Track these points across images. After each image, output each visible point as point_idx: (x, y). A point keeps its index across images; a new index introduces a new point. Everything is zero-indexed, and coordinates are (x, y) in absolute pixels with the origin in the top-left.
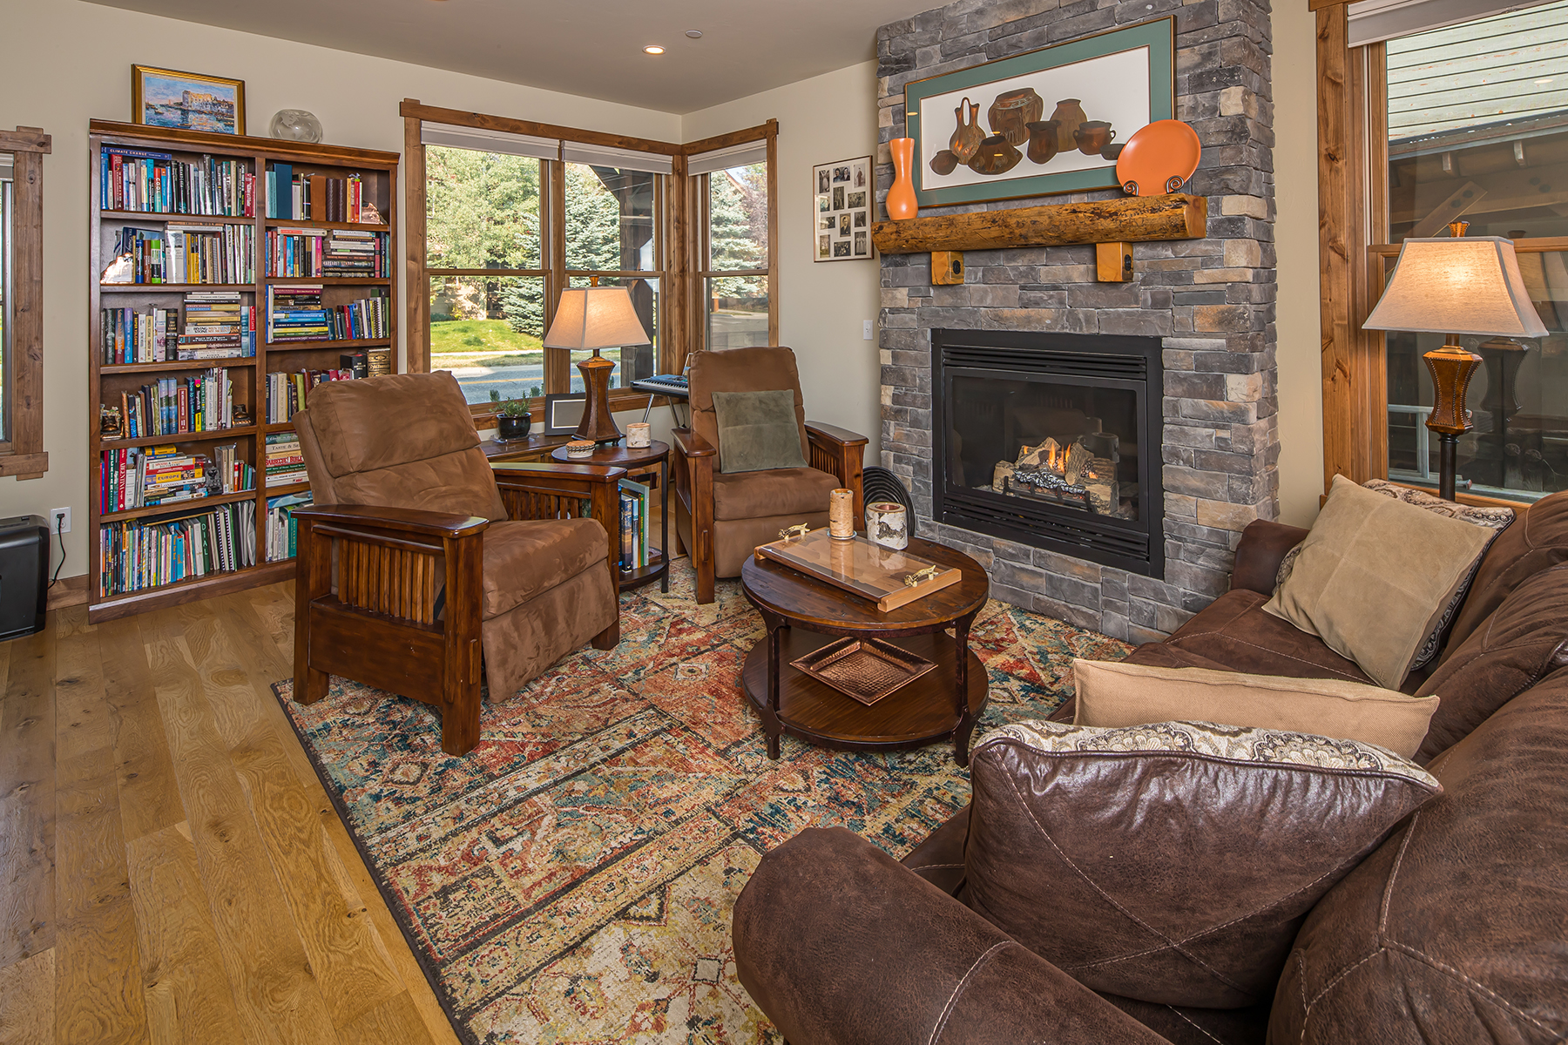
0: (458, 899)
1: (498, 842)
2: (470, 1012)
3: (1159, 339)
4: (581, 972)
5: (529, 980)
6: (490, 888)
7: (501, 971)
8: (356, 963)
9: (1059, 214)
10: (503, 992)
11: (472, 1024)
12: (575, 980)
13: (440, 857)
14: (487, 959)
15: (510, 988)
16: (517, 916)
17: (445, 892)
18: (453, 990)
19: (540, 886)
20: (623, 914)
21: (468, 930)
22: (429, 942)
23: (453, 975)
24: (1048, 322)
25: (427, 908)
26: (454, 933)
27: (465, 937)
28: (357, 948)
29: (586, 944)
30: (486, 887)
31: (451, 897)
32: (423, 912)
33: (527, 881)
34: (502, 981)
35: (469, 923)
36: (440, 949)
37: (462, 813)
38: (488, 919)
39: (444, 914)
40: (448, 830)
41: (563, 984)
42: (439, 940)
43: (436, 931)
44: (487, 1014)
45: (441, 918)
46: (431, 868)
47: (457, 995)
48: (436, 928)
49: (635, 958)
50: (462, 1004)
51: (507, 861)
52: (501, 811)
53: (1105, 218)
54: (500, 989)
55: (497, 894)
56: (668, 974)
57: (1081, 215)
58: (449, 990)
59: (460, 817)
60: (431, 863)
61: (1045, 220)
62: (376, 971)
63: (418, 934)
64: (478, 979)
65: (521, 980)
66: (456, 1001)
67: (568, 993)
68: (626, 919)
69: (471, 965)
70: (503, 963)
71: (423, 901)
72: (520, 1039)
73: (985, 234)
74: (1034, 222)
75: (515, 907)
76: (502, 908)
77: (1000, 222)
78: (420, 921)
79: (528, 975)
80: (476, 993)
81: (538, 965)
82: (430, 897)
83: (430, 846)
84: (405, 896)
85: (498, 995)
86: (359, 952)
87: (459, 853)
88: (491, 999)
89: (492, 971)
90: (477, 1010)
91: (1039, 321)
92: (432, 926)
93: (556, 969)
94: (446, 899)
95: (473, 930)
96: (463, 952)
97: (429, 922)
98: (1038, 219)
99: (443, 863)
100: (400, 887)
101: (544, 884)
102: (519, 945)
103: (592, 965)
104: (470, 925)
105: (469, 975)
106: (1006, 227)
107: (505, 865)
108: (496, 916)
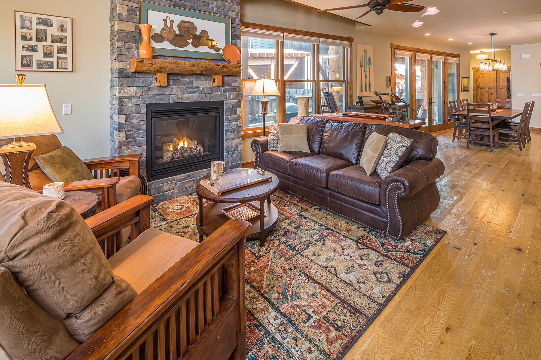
0: (341, 323)
1: (309, 317)
2: (380, 304)
3: (223, 101)
4: (357, 282)
5: (364, 293)
6: (332, 314)
7: (363, 300)
8: (377, 350)
9: (214, 66)
10: (370, 298)
11: (382, 302)
12: (360, 283)
13: (321, 338)
14: (361, 306)
15: (368, 297)
16: (342, 302)
17: (338, 329)
18: (375, 311)
19: (329, 298)
20: (336, 275)
21: (352, 314)
22: (361, 325)
23: (370, 313)
24: (195, 98)
25: (347, 332)
26: (355, 318)
27: (355, 315)
28: (371, 353)
29: (348, 282)
30: (332, 315)
31: (340, 325)
32: (349, 333)
33: (327, 303)
34: (366, 300)
35: (349, 315)
36: (362, 320)
37: (293, 339)
38: (346, 310)
39: (348, 325)
40: (304, 341)
41: (362, 285)
42: (359, 322)
43: (356, 324)
44: (378, 300)
45: (350, 325)
46: (328, 339)
47: (375, 309)
48: (355, 325)
49: (348, 271)
50: (377, 307)
51: (319, 312)
52: (291, 322)
53: (225, 68)
54: (369, 299)
55: (335, 310)
56: (351, 264)
57: (220, 67)
58: (375, 312)
59: (296, 339)
60: (324, 341)
61: (210, 67)
62: (376, 340)
63: (360, 330)
64: (368, 306)
65: (364, 295)
66: (377, 309)
67: (364, 283)
68: (337, 274)
69: (365, 309)
70: (361, 301)
71: (344, 335)
72: (380, 290)
73: (189, 69)
74: (207, 67)
75: (339, 303)
76: (341, 307)
77: (196, 65)
78: (354, 332)
79: (362, 293)
80: (373, 305)
81: (358, 292)
82: (342, 333)
83: (315, 345)
84: (344, 343)
85: (371, 299)
86: (371, 351)
87: (317, 331)
88: (373, 300)
89: (365, 303)
90: (377, 303)
91: (193, 98)
92: (354, 327)
93: (358, 287)
94: (341, 327)
95: (352, 313)
96: (361, 313)
97: (353, 328)
98: (208, 66)
99: (324, 335)
100: (340, 348)
101: (328, 297)
102: (353, 298)
103: (354, 280)
104: (350, 314)
105: (368, 309)
106: (197, 67)
107: (321, 312)
108: (344, 308)
